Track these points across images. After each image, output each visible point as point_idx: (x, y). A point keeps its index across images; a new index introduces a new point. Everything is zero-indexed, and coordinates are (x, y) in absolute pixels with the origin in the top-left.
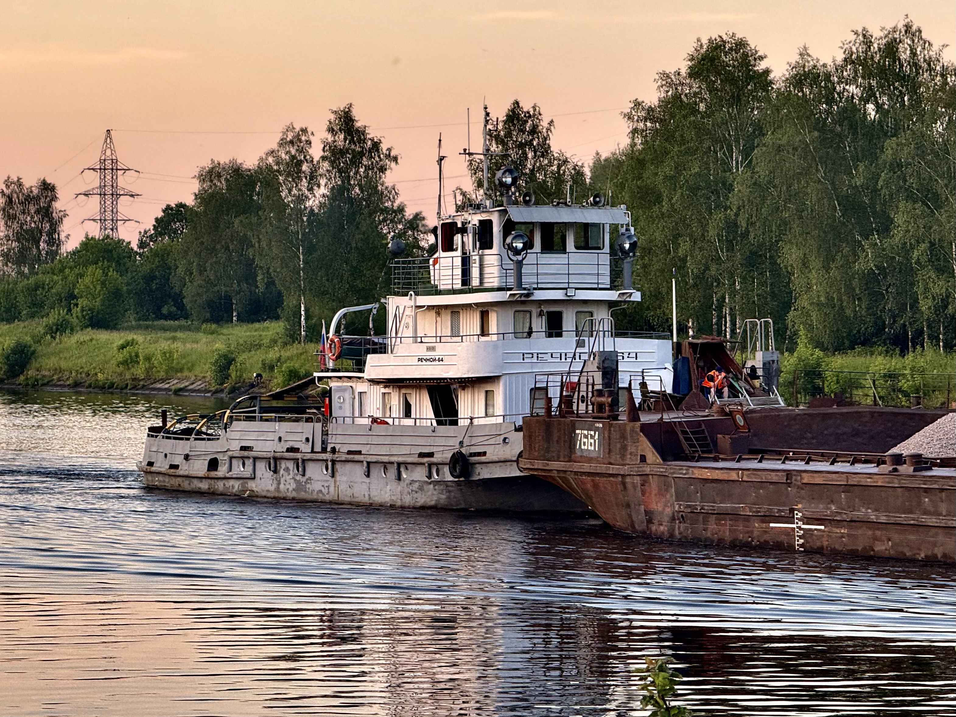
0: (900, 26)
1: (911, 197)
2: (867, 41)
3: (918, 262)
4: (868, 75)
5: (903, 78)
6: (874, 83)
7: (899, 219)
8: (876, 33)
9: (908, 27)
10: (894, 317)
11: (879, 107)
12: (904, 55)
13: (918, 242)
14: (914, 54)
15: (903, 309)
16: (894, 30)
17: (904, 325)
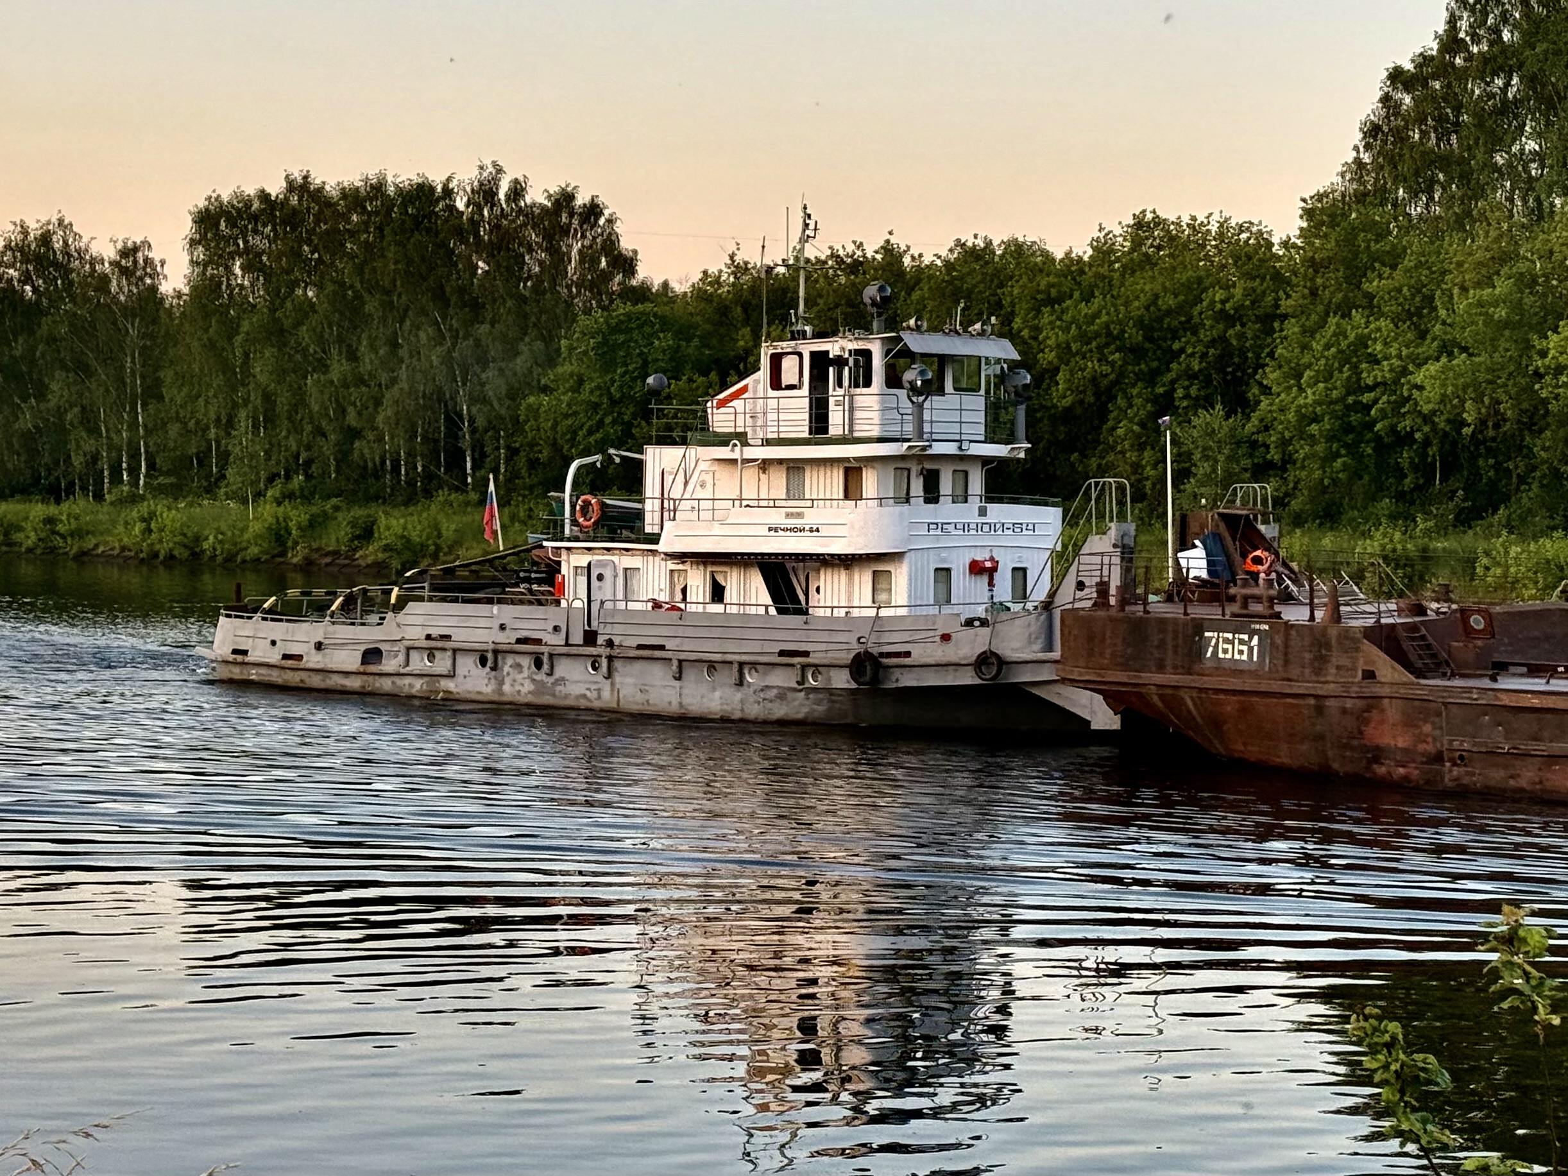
0: (54, 220)
1: (64, 367)
2: (25, 232)
3: (71, 424)
4: (26, 260)
5: (56, 264)
6: (31, 268)
7: (54, 386)
8: (32, 225)
9: (61, 222)
10: (49, 471)
11: (35, 290)
12: (58, 245)
13: (71, 407)
14: (66, 243)
15: (57, 463)
16: (49, 223)
17: (58, 478)
